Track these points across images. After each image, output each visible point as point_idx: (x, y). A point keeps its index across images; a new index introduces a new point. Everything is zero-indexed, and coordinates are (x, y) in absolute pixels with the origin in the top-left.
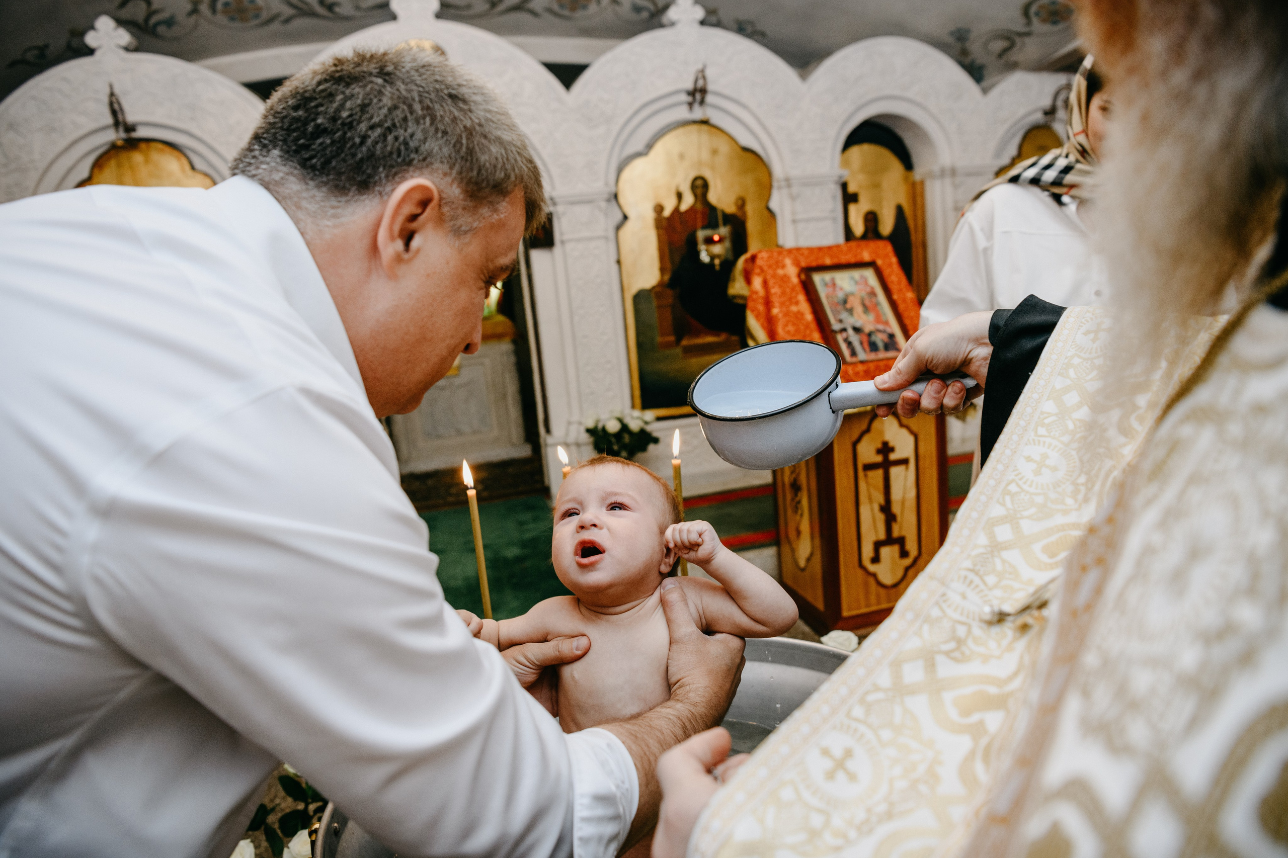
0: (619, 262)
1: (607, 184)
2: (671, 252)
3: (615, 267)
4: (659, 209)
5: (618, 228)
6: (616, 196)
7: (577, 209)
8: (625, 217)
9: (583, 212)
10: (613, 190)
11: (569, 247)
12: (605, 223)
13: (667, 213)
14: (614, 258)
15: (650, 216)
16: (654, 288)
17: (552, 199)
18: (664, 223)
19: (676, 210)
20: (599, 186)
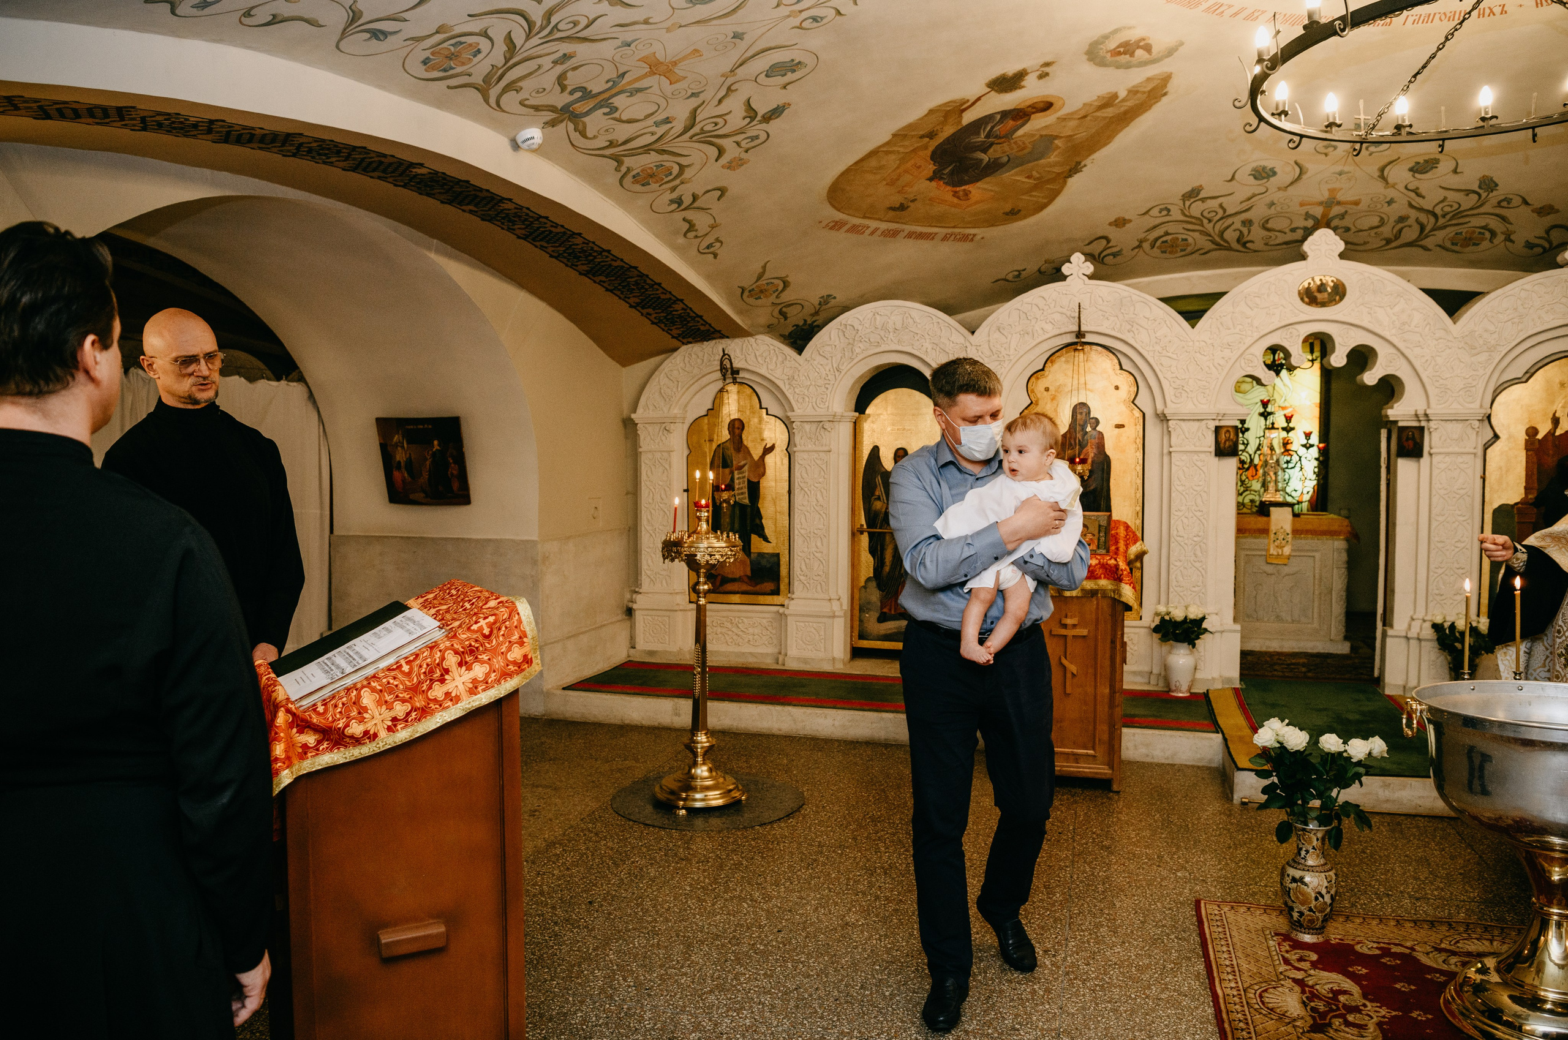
0: (1484, 479)
1: (1481, 406)
2: (1539, 472)
3: (1479, 482)
4: (1532, 432)
5: (1486, 447)
6: (1489, 417)
7: (1449, 425)
8: (1496, 437)
9: (1456, 429)
10: (1489, 411)
11: (1435, 459)
12: (1475, 441)
13: (1540, 436)
14: (1479, 473)
15: (1522, 437)
16: (1516, 504)
17: (1426, 415)
18: (1537, 445)
19: (1551, 433)
20: (1475, 407)
